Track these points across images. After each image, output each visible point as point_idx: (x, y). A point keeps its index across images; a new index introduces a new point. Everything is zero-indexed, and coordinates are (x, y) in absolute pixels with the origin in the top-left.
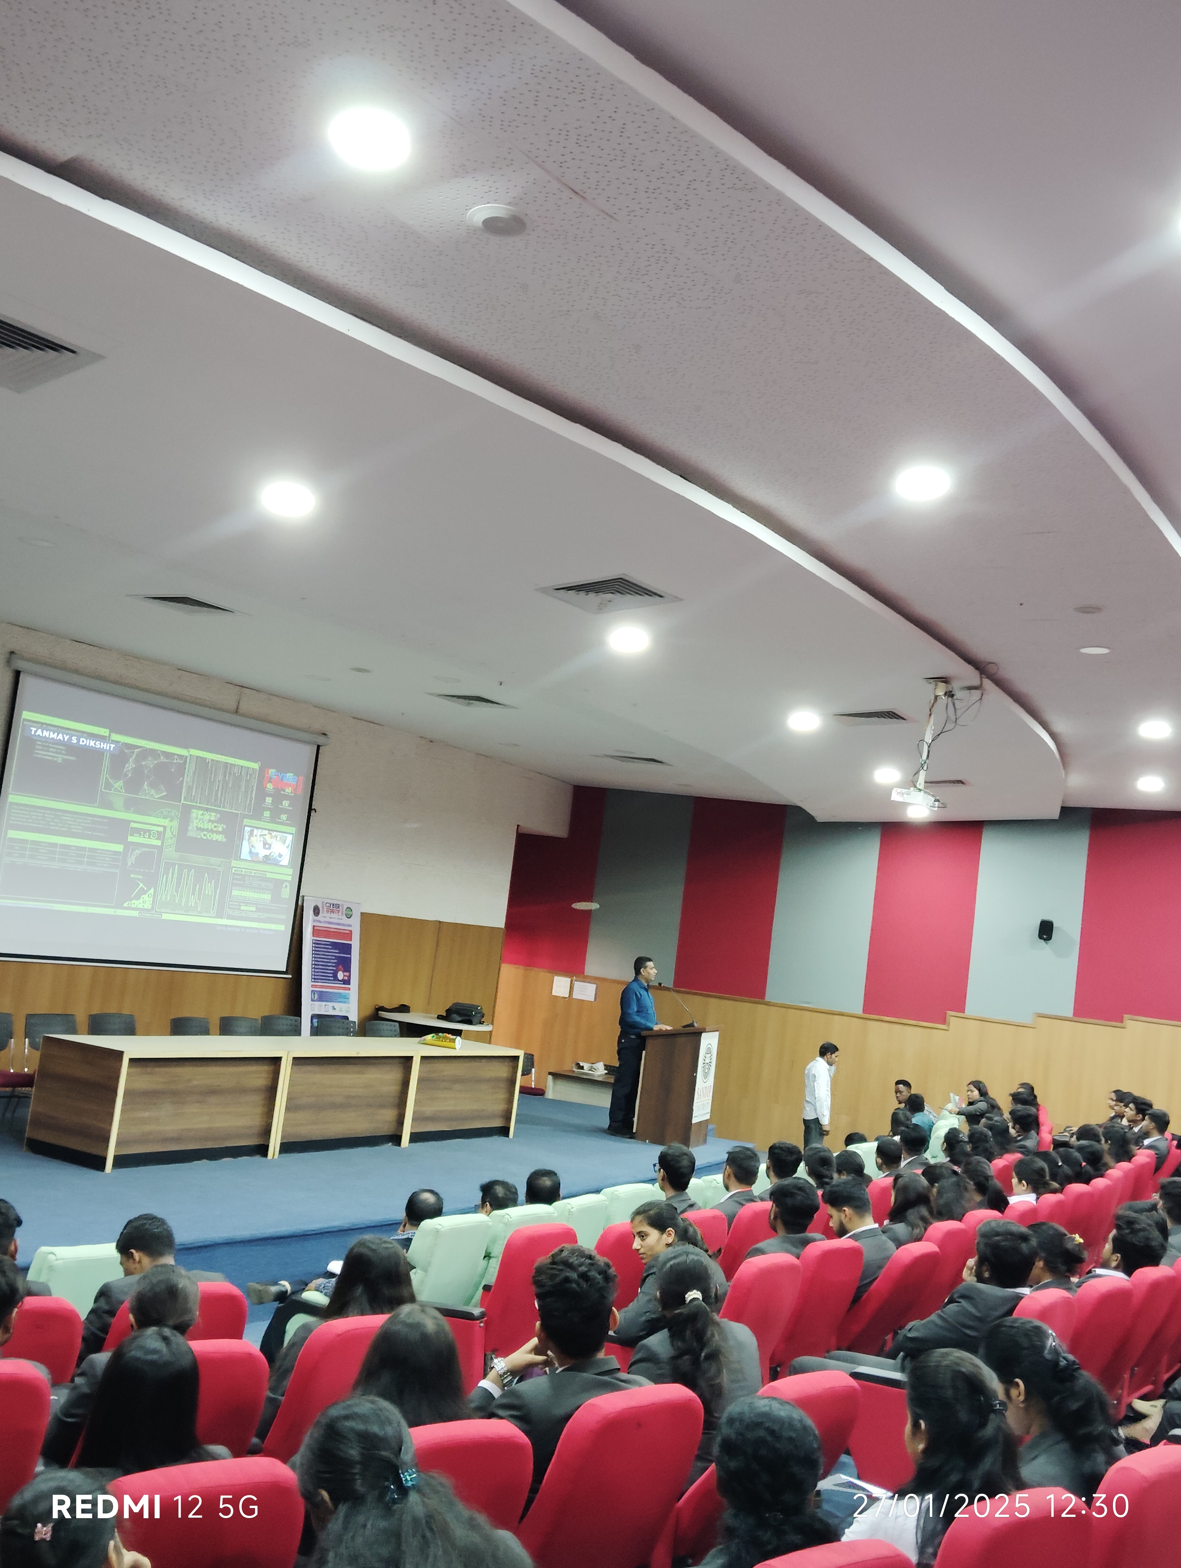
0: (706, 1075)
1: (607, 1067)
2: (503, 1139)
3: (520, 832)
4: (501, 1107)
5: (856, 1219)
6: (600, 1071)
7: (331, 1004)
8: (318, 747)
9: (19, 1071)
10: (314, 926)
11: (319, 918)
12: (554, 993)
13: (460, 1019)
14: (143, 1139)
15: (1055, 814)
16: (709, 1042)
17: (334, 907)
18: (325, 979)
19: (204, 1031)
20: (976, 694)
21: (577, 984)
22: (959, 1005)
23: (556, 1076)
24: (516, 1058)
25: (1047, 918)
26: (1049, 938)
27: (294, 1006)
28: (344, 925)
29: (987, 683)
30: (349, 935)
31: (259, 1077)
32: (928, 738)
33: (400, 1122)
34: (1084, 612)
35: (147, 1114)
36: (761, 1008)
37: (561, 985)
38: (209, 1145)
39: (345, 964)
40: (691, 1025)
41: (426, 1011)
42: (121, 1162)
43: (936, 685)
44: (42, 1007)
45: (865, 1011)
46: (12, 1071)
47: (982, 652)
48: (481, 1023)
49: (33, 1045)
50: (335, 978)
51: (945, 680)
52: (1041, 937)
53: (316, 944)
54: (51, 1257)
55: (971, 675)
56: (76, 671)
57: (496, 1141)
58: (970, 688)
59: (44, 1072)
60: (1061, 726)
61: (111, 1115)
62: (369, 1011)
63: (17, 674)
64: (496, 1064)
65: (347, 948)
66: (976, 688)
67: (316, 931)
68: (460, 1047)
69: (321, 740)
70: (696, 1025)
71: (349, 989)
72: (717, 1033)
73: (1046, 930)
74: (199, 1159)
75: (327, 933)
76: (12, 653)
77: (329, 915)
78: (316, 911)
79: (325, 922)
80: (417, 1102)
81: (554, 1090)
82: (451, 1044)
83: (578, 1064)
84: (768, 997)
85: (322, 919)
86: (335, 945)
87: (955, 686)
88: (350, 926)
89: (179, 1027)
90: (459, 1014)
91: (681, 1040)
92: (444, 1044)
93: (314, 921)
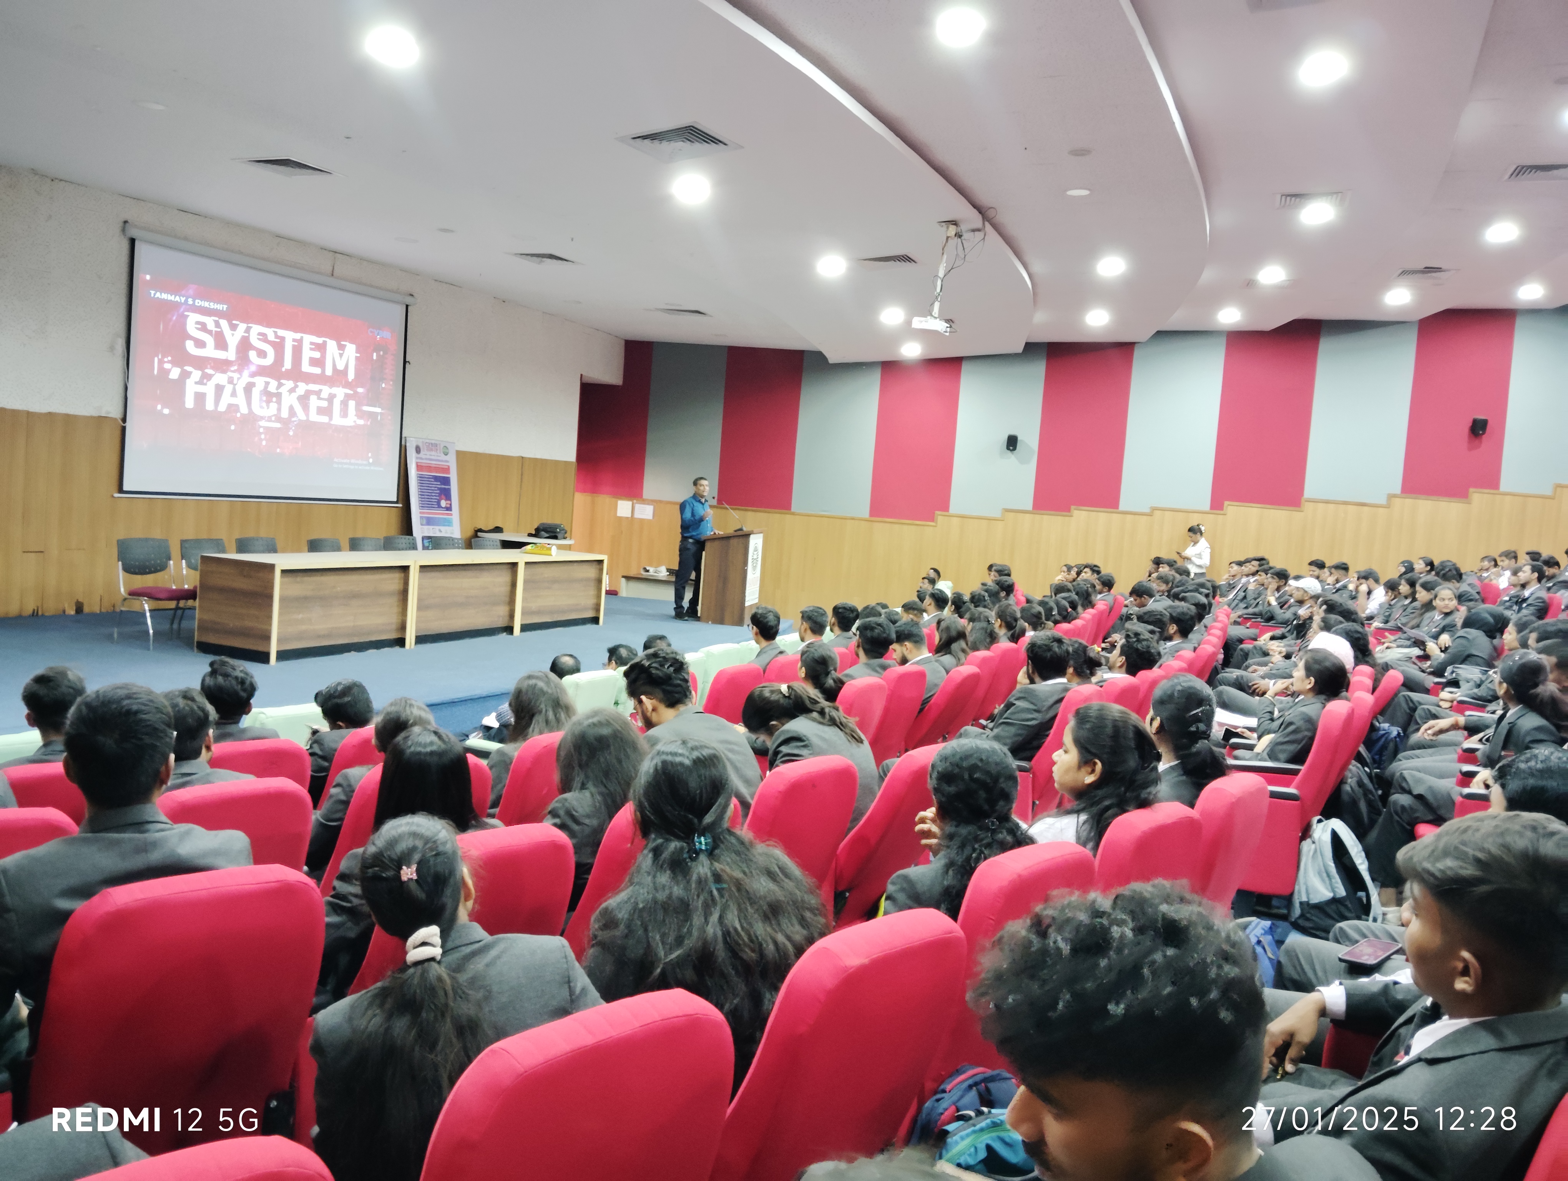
0: (754, 568)
1: (668, 570)
2: (594, 626)
3: (584, 381)
4: (591, 601)
5: (914, 651)
6: (662, 573)
7: (437, 528)
8: (407, 306)
9: (180, 587)
10: (417, 463)
11: (421, 455)
12: (619, 514)
13: (547, 535)
14: (300, 637)
15: (1020, 349)
16: (756, 542)
17: (433, 446)
18: (431, 507)
19: (337, 548)
20: (979, 235)
21: (637, 506)
22: (945, 506)
23: (628, 578)
24: (601, 562)
25: (1013, 433)
26: (1014, 449)
27: (407, 529)
28: (442, 461)
29: (988, 226)
30: (447, 470)
31: (393, 582)
32: (941, 274)
33: (512, 616)
34: (1077, 155)
35: (300, 616)
36: (788, 517)
37: (624, 507)
38: (356, 640)
39: (447, 494)
40: (741, 530)
41: (517, 531)
42: (283, 656)
43: (948, 228)
44: (190, 535)
45: (871, 515)
46: (174, 587)
47: (985, 198)
48: (565, 538)
49: (189, 566)
50: (439, 506)
51: (955, 223)
52: (1008, 449)
53: (421, 478)
54: (262, 716)
55: (976, 219)
56: (186, 239)
57: (590, 627)
58: (974, 231)
59: (204, 585)
60: (1038, 267)
61: (270, 617)
62: (470, 533)
63: (132, 242)
64: (585, 567)
65: (446, 481)
66: (979, 230)
67: (419, 467)
68: (555, 554)
69: (409, 300)
70: (744, 529)
71: (451, 515)
72: (761, 535)
73: (1012, 443)
74: (349, 651)
75: (429, 468)
76: (125, 222)
77: (428, 453)
78: (418, 450)
79: (426, 459)
80: (524, 599)
81: (626, 589)
82: (548, 552)
83: (645, 569)
84: (794, 507)
85: (424, 457)
86: (436, 478)
87: (963, 227)
88: (447, 461)
89: (314, 546)
90: (546, 532)
91: (734, 542)
92: (543, 552)
93: (417, 458)
